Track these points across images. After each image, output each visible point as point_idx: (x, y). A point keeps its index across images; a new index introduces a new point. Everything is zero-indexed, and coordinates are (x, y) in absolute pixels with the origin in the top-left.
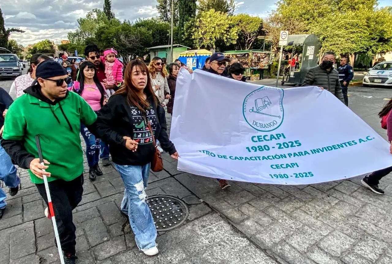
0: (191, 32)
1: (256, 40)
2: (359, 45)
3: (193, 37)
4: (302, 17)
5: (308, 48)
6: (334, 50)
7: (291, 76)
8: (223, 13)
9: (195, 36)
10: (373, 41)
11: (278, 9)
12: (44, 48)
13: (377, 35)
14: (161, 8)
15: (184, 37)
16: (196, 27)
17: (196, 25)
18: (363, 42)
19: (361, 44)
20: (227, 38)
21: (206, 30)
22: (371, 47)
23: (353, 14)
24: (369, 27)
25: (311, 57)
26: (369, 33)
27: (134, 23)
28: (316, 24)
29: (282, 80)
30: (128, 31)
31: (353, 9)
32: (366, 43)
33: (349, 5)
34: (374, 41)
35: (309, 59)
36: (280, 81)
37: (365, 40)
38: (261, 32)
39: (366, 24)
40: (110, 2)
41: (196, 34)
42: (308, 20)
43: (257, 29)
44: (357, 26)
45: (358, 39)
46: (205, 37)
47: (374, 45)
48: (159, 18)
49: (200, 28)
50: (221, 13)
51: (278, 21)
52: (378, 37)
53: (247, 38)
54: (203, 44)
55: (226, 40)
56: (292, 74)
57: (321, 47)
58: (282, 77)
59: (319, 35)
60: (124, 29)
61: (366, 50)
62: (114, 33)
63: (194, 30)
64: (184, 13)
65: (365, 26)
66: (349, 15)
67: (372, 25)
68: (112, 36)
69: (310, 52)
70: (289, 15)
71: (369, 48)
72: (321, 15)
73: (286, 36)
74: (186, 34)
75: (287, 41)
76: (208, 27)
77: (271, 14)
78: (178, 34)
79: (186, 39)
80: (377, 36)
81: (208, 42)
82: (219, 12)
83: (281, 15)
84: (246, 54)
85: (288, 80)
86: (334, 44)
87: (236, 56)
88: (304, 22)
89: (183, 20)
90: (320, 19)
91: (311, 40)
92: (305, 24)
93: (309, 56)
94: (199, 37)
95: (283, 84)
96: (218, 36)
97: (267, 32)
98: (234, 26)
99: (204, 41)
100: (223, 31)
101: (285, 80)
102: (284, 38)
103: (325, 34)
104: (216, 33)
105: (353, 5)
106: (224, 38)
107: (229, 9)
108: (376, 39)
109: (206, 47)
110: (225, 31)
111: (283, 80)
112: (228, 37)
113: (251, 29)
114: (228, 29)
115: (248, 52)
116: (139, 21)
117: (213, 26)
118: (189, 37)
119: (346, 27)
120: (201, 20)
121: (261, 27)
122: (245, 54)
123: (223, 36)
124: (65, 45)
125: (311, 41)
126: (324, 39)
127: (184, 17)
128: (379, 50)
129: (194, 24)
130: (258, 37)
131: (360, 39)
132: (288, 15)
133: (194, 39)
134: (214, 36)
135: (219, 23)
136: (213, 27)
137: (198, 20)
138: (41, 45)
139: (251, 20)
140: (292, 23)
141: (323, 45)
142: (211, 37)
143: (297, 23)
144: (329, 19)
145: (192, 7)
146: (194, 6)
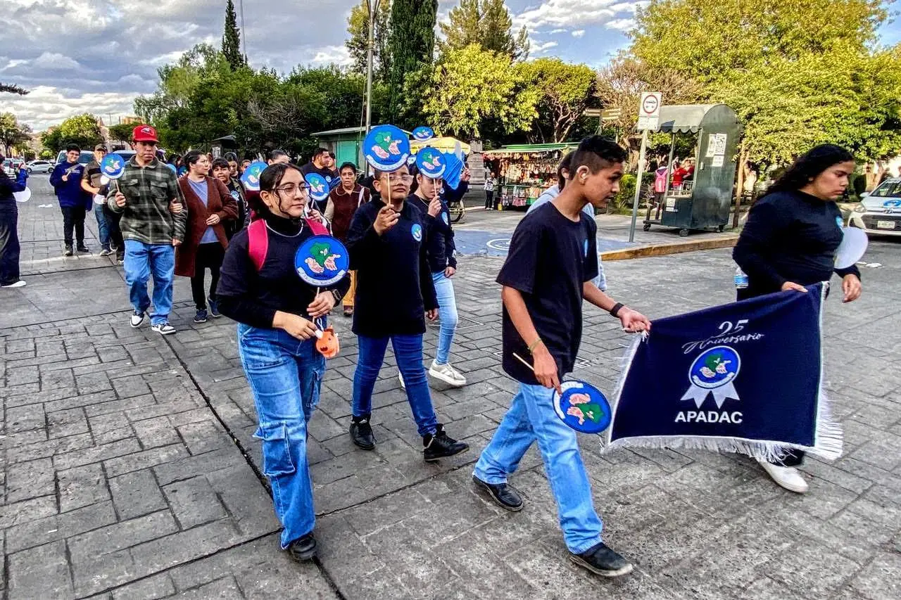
0: (421, 97)
1: (581, 121)
2: (835, 136)
3: (425, 109)
4: (692, 65)
5: (712, 137)
6: (777, 145)
7: (668, 209)
8: (500, 55)
9: (429, 107)
10: (869, 126)
11: (633, 48)
12: (78, 132)
13: (879, 112)
14: (357, 45)
15: (403, 108)
16: (433, 84)
17: (433, 81)
18: (845, 129)
19: (840, 132)
20: (508, 115)
21: (459, 93)
22: (864, 141)
23: (818, 60)
24: (858, 91)
25: (718, 162)
26: (859, 107)
27: (288, 76)
28: (726, 83)
29: (645, 218)
30: (267, 93)
31: (817, 47)
32: (852, 130)
33: (807, 40)
34: (872, 126)
35: (714, 165)
36: (640, 221)
37: (849, 122)
38: (592, 101)
39: (851, 84)
40: (238, 30)
41: (433, 101)
42: (707, 73)
43: (581, 95)
44: (828, 89)
45: (833, 119)
46: (455, 110)
47: (872, 136)
48: (352, 69)
49: (442, 89)
50: (495, 56)
51: (633, 75)
52: (882, 117)
53: (557, 116)
54: (449, 125)
55: (505, 120)
56: (670, 203)
57: (744, 137)
58: (644, 211)
59: (737, 108)
60: (258, 87)
61: (852, 147)
62: (233, 97)
63: (428, 91)
64: (405, 53)
65: (849, 88)
66: (809, 62)
67: (867, 85)
68: (227, 102)
69: (716, 148)
70: (661, 60)
71: (861, 143)
72: (738, 62)
73: (655, 105)
74: (408, 100)
75: (657, 119)
76: (462, 86)
77: (616, 58)
78: (389, 101)
79: (409, 114)
80: (879, 115)
81: (461, 123)
82: (492, 51)
83: (639, 62)
84: (554, 152)
85: (660, 218)
86: (776, 131)
87: (530, 157)
88: (699, 78)
89: (402, 68)
90: (736, 72)
91: (717, 117)
92: (699, 82)
93: (712, 158)
94: (441, 110)
95: (647, 228)
96: (488, 109)
97: (607, 102)
98: (524, 86)
99: (453, 119)
100: (499, 97)
101: (653, 218)
102: (649, 110)
103: (751, 105)
104: (482, 101)
105: (817, 39)
106: (502, 113)
107: (517, 52)
108: (878, 120)
109: (457, 133)
110: (504, 96)
111: (648, 218)
112: (512, 110)
113: (567, 94)
114: (512, 93)
115: (559, 149)
116: (298, 71)
117: (476, 83)
118: (416, 109)
119: (802, 92)
120: (445, 69)
121: (592, 90)
122: (551, 154)
123: (499, 109)
124: (125, 127)
125: (717, 121)
126: (750, 117)
127: (404, 62)
128: (883, 148)
129: (428, 78)
130: (584, 113)
131: (838, 120)
132: (657, 59)
133: (428, 114)
134: (477, 108)
135: (491, 77)
136: (475, 87)
137: (439, 68)
138: (72, 127)
139: (566, 73)
140: (667, 80)
141: (748, 132)
142: (470, 109)
143: (680, 80)
144: (758, 73)
145: (424, 38)
146: (428, 36)
